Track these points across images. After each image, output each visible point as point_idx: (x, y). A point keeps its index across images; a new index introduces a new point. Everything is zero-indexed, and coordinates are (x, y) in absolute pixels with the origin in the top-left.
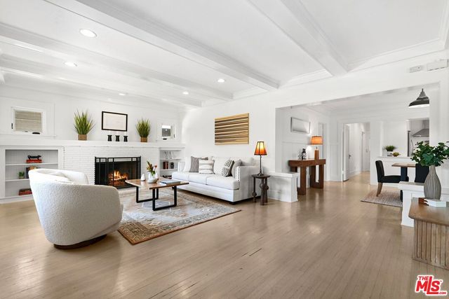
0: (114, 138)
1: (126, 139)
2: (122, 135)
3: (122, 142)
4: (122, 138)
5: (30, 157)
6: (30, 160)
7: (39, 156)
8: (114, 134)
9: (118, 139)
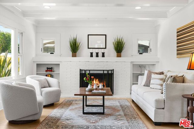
0: (94, 55)
1: (103, 55)
2: (100, 52)
3: (100, 58)
4: (100, 55)
5: (47, 68)
6: (48, 70)
7: (52, 68)
8: (94, 51)
9: (97, 55)
